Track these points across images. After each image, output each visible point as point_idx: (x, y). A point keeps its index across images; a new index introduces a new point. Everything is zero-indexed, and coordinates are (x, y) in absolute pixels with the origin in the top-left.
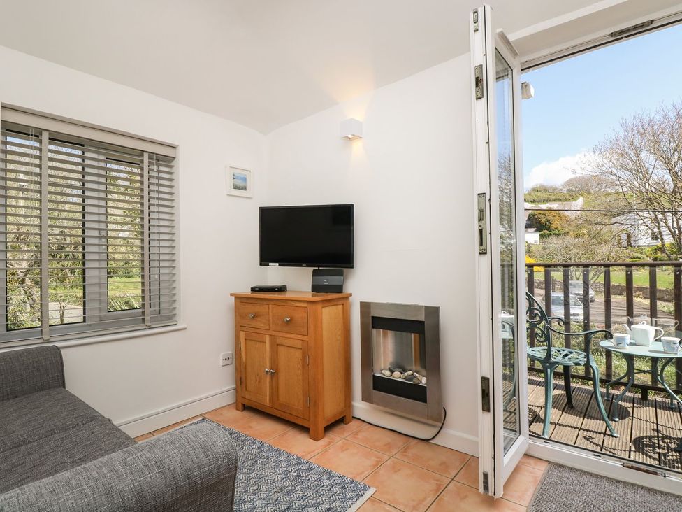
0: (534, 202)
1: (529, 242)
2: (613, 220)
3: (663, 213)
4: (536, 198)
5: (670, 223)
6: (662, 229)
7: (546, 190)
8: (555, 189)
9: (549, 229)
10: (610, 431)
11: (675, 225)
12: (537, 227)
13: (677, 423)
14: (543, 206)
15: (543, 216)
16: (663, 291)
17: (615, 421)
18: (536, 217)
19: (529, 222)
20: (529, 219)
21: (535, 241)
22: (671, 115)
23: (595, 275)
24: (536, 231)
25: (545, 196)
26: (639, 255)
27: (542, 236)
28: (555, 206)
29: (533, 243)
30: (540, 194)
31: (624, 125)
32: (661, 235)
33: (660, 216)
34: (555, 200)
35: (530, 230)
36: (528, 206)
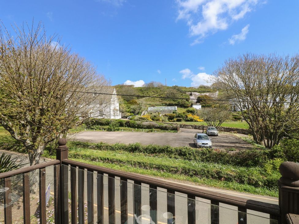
0: (199, 92)
1: (197, 109)
4: (200, 91)
7: (204, 87)
8: (208, 87)
12: (200, 103)
14: (204, 94)
15: (203, 98)
16: (245, 130)
18: (200, 98)
19: (197, 101)
20: (198, 99)
21: (200, 109)
23: (219, 124)
25: (204, 90)
26: (238, 115)
27: (202, 106)
28: (207, 94)
30: (202, 89)
34: (208, 92)
35: (198, 104)
36: (197, 94)
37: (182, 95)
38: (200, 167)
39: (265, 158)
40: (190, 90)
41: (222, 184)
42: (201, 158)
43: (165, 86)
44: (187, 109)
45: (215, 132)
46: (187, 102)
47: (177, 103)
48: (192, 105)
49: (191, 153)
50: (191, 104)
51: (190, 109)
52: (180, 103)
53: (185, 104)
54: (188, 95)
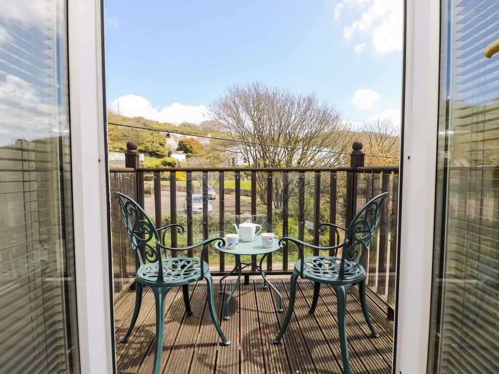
0: (182, 133)
1: (179, 160)
2: (227, 149)
3: (249, 146)
4: (184, 131)
5: (252, 152)
6: (249, 155)
7: (190, 126)
9: (191, 152)
10: (222, 339)
11: (254, 154)
12: (184, 151)
13: (271, 308)
14: (189, 137)
15: (188, 143)
17: (227, 320)
18: (184, 143)
19: (179, 147)
20: (179, 144)
21: (183, 160)
22: (252, 90)
24: (184, 153)
25: (189, 130)
27: (187, 157)
29: (182, 161)
30: (186, 128)
31: (229, 90)
32: (248, 159)
33: (248, 148)
35: (180, 152)
36: (179, 135)
37: (152, 134)
38: (198, 240)
39: (276, 219)
40: (167, 128)
41: (229, 259)
42: (199, 229)
43: (118, 115)
44: (162, 160)
45: (212, 194)
46: (161, 148)
47: (143, 149)
48: (169, 154)
49: (184, 223)
50: (168, 152)
51: (168, 160)
52: (148, 149)
53: (157, 151)
54: (162, 135)
